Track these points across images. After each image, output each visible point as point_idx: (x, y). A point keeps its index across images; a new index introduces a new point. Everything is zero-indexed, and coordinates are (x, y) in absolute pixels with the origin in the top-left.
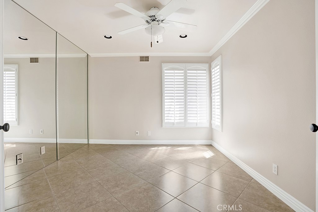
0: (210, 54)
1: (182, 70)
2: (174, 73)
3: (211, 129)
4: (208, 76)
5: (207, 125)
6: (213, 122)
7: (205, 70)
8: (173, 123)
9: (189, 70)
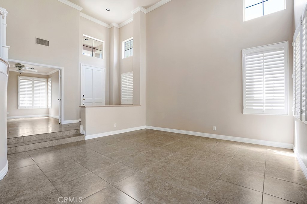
0: (48, 74)
1: (31, 80)
2: (26, 82)
3: (48, 109)
4: (46, 84)
5: (46, 107)
6: (48, 106)
7: (45, 81)
8: (25, 107)
9: (35, 81)
